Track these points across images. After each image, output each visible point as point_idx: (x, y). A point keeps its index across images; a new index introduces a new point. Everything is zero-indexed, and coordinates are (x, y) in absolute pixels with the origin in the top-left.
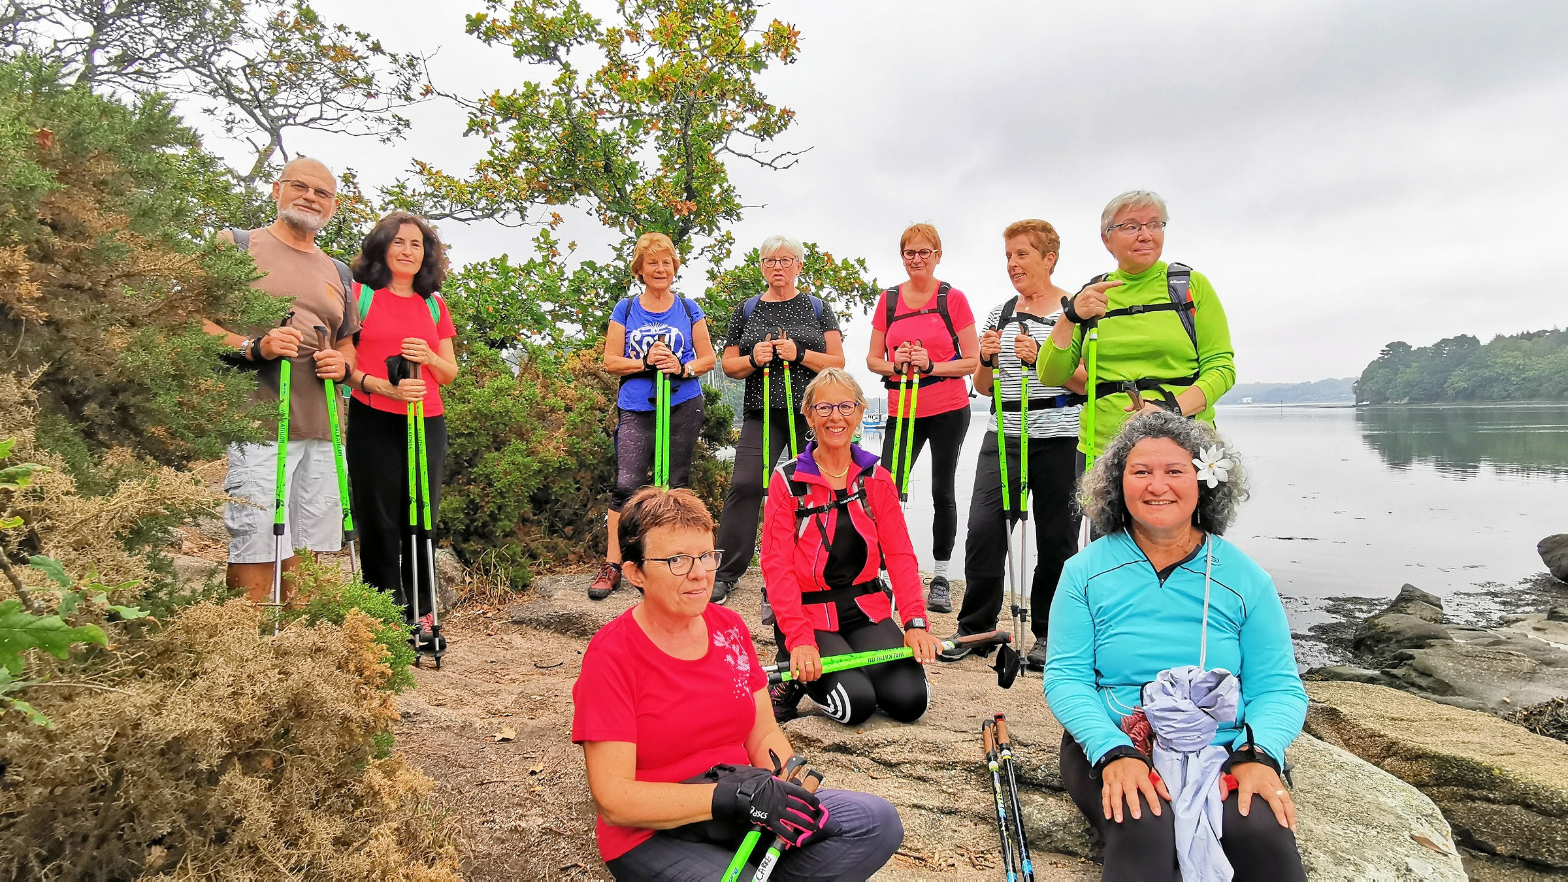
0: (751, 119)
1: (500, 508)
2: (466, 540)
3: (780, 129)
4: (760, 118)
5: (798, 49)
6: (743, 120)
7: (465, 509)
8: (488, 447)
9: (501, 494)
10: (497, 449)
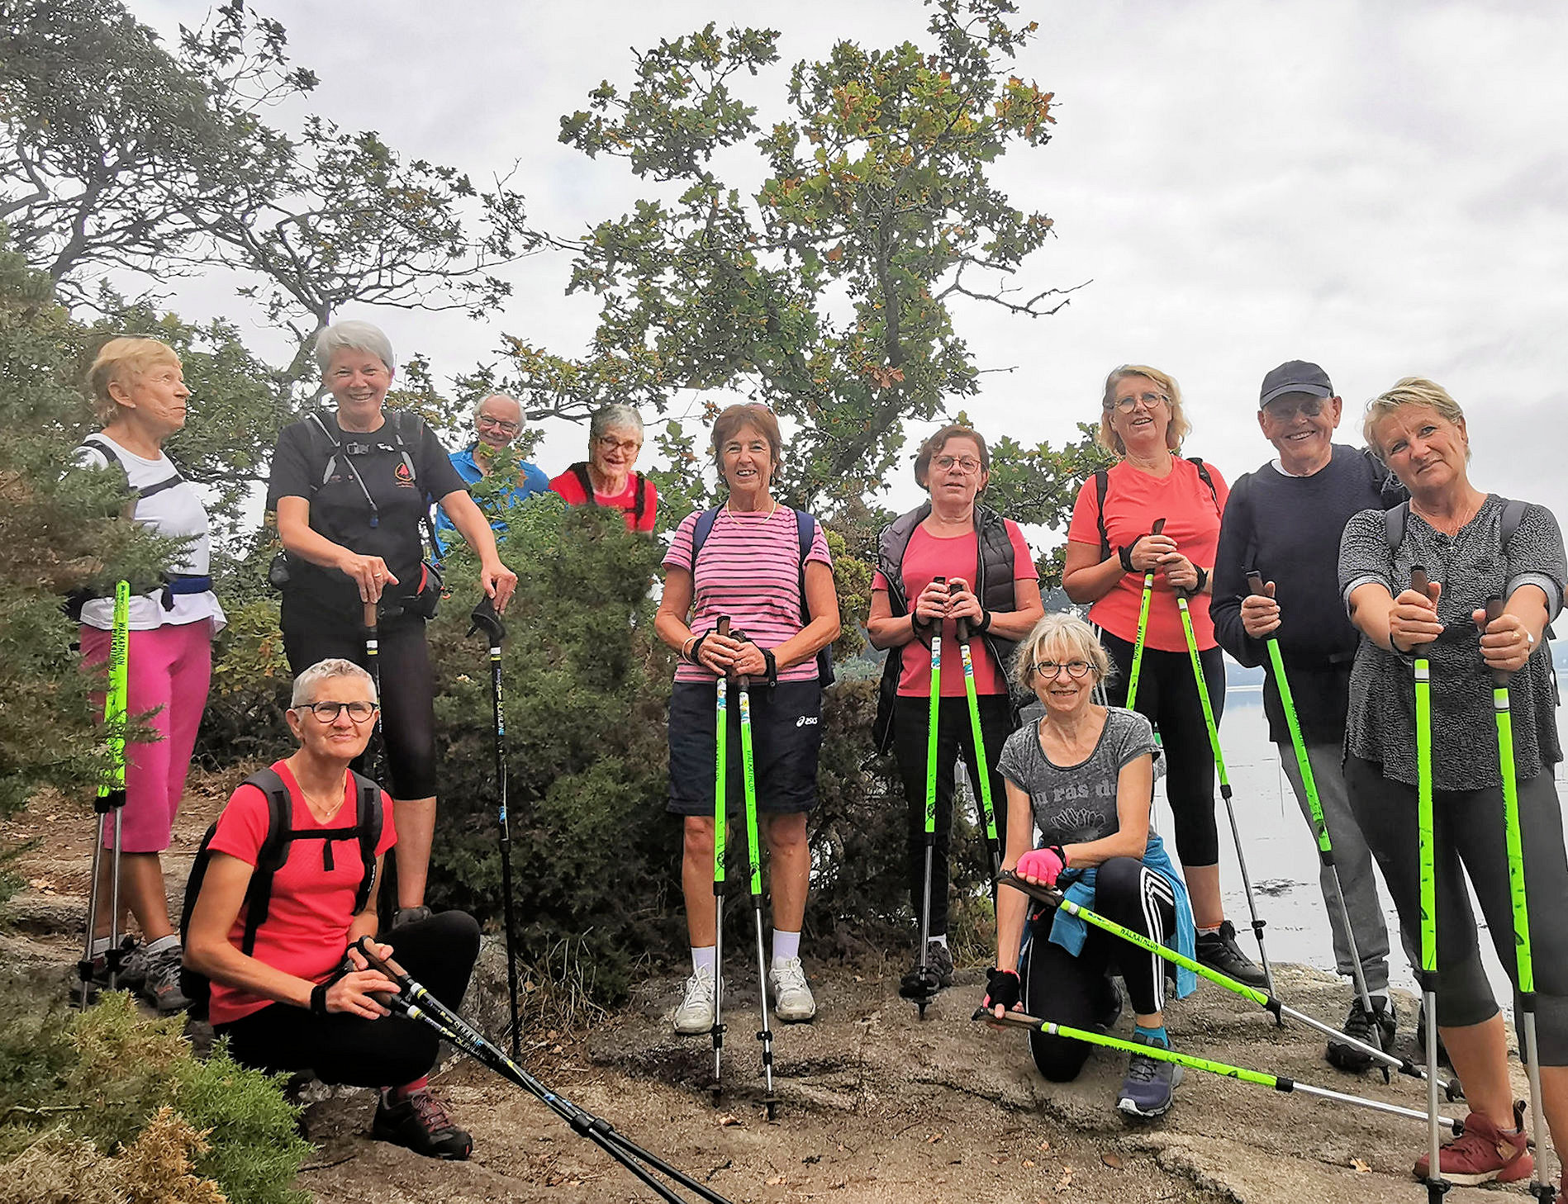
0: (986, 235)
1: (579, 867)
2: (529, 920)
3: (1031, 247)
4: (1001, 232)
5: (1052, 120)
6: (974, 237)
7: (526, 868)
8: (561, 766)
9: (581, 845)
10: (579, 770)
